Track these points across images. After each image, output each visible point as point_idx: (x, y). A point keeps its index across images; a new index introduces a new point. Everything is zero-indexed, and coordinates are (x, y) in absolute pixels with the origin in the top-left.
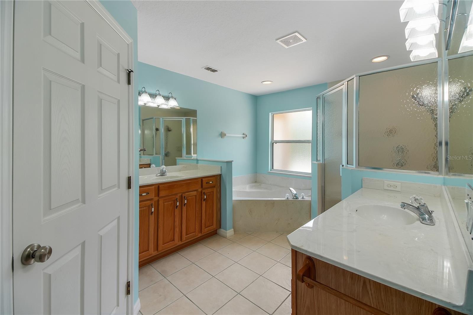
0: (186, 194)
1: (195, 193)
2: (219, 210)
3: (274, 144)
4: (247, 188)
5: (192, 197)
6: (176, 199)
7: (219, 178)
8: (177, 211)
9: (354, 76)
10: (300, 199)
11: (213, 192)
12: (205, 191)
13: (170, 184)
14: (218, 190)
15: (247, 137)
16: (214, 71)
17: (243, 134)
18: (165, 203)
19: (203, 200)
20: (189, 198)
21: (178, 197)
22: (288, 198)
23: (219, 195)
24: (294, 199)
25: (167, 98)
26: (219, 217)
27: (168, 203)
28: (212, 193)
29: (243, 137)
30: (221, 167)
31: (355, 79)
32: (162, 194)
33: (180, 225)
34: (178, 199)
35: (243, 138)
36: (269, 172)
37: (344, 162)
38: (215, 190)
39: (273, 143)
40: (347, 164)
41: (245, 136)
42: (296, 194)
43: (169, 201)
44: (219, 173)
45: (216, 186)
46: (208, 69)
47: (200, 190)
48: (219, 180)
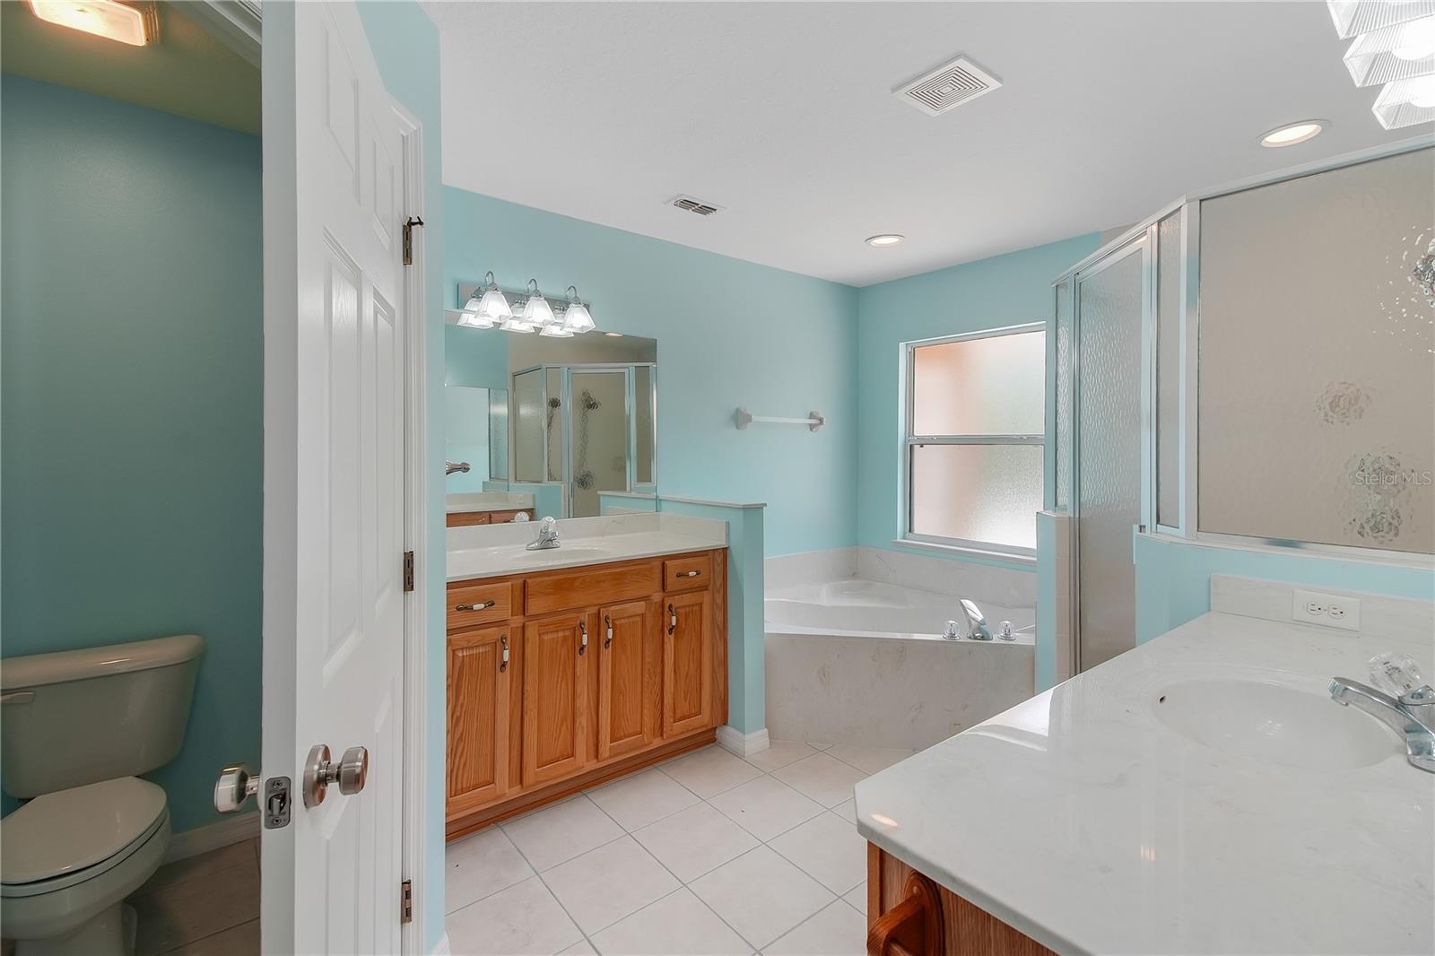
0: (613, 608)
1: (639, 607)
2: (722, 664)
3: (917, 447)
4: (825, 597)
5: (631, 620)
6: (581, 624)
7: (719, 559)
8: (583, 664)
9: (1182, 201)
10: (996, 639)
11: (701, 605)
12: (676, 601)
13: (561, 577)
14: (719, 600)
15: (821, 427)
16: (706, 210)
17: (812, 416)
18: (546, 637)
19: (667, 631)
20: (623, 621)
21: (585, 617)
22: (952, 636)
23: (719, 616)
24: (976, 638)
25: (559, 305)
26: (722, 687)
27: (555, 635)
28: (697, 608)
29: (810, 425)
30: (728, 524)
31: (1184, 210)
32: (535, 606)
33: (593, 709)
34: (586, 624)
35: (812, 427)
36: (899, 543)
37: (1147, 516)
38: (706, 598)
39: (911, 446)
40: (1158, 521)
41: (816, 422)
42: (982, 623)
43: (557, 631)
44: (721, 543)
45: (710, 587)
46: (687, 204)
47: (657, 597)
48: (721, 566)
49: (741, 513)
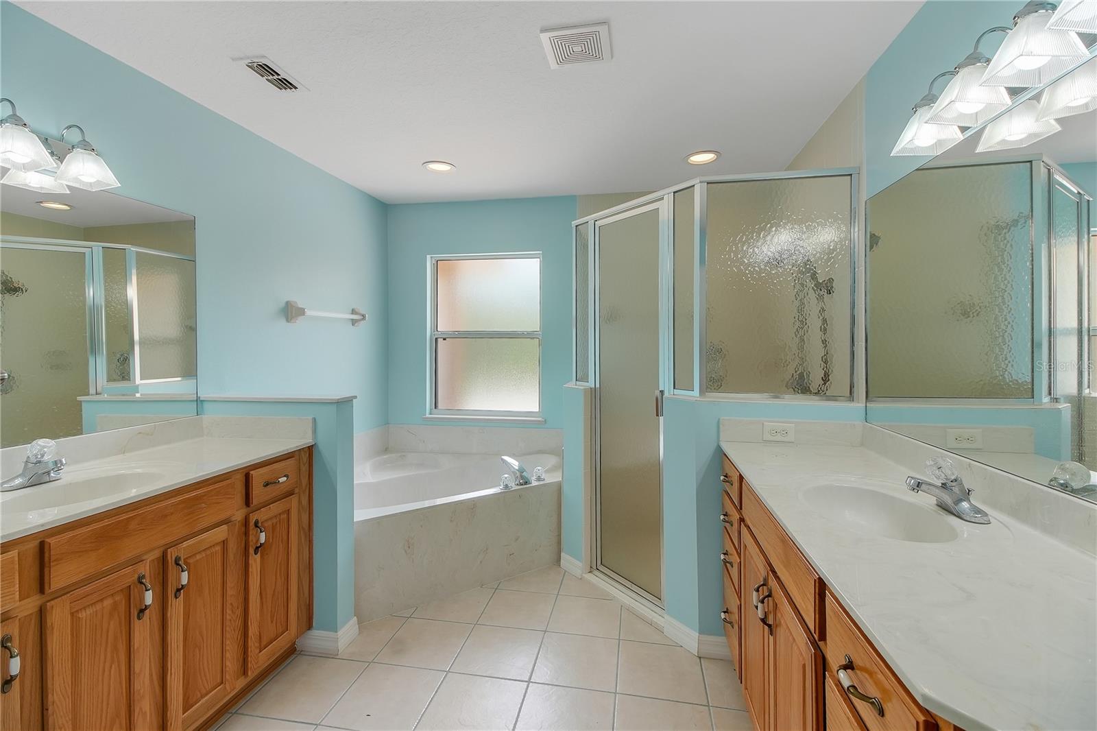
0: (185, 544)
1: (221, 533)
2: (308, 567)
3: (440, 341)
5: (208, 552)
6: (139, 578)
7: (305, 458)
8: (144, 632)
11: (288, 512)
12: (261, 515)
13: (106, 522)
14: (305, 501)
15: (363, 322)
16: (284, 84)
17: (354, 312)
18: (82, 615)
19: (252, 551)
20: (198, 557)
21: (145, 569)
22: (506, 486)
23: (305, 518)
25: (59, 148)
27: (99, 606)
28: (285, 516)
29: (352, 320)
30: (314, 420)
32: (59, 577)
33: (156, 683)
34: (147, 576)
35: (354, 322)
36: (427, 418)
37: (665, 384)
38: (294, 500)
39: (436, 339)
40: (674, 387)
41: (357, 317)
43: (102, 600)
44: (307, 440)
45: (297, 490)
47: (239, 516)
48: (307, 465)
49: (334, 407)
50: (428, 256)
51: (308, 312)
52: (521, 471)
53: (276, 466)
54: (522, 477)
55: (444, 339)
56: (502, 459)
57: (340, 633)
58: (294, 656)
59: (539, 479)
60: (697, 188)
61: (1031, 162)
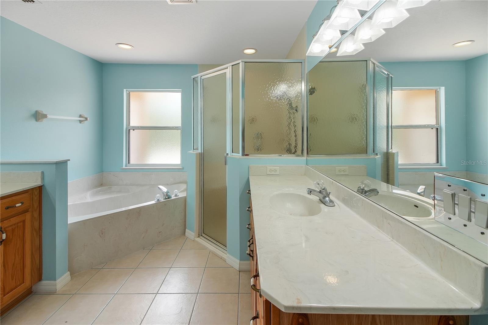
4: (89, 198)
7: (36, 193)
11: (24, 222)
12: (4, 225)
14: (36, 215)
15: (86, 122)
17: (80, 116)
23: (36, 224)
28: (21, 224)
29: (80, 120)
30: (43, 173)
35: (81, 122)
38: (28, 216)
41: (83, 119)
44: (39, 183)
45: (30, 210)
48: (38, 196)
49: (54, 166)
50: (124, 90)
51: (49, 116)
52: (167, 192)
53: (14, 198)
54: (167, 195)
55: (134, 130)
56: (158, 187)
57: (58, 281)
58: (31, 295)
59: (176, 195)
60: (241, 64)
61: (367, 61)
